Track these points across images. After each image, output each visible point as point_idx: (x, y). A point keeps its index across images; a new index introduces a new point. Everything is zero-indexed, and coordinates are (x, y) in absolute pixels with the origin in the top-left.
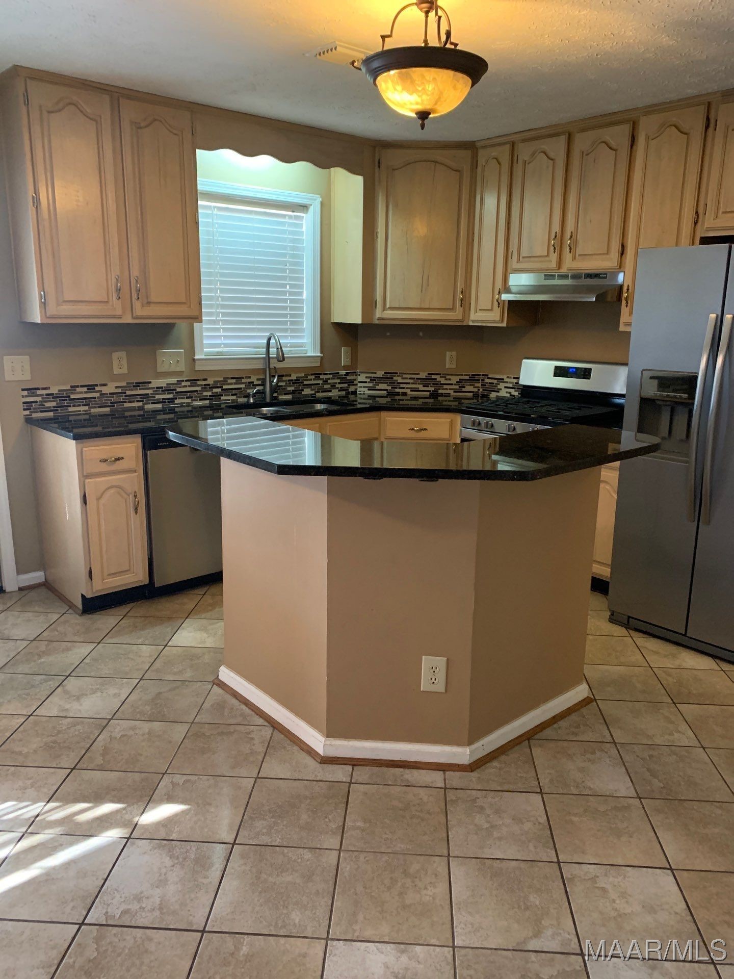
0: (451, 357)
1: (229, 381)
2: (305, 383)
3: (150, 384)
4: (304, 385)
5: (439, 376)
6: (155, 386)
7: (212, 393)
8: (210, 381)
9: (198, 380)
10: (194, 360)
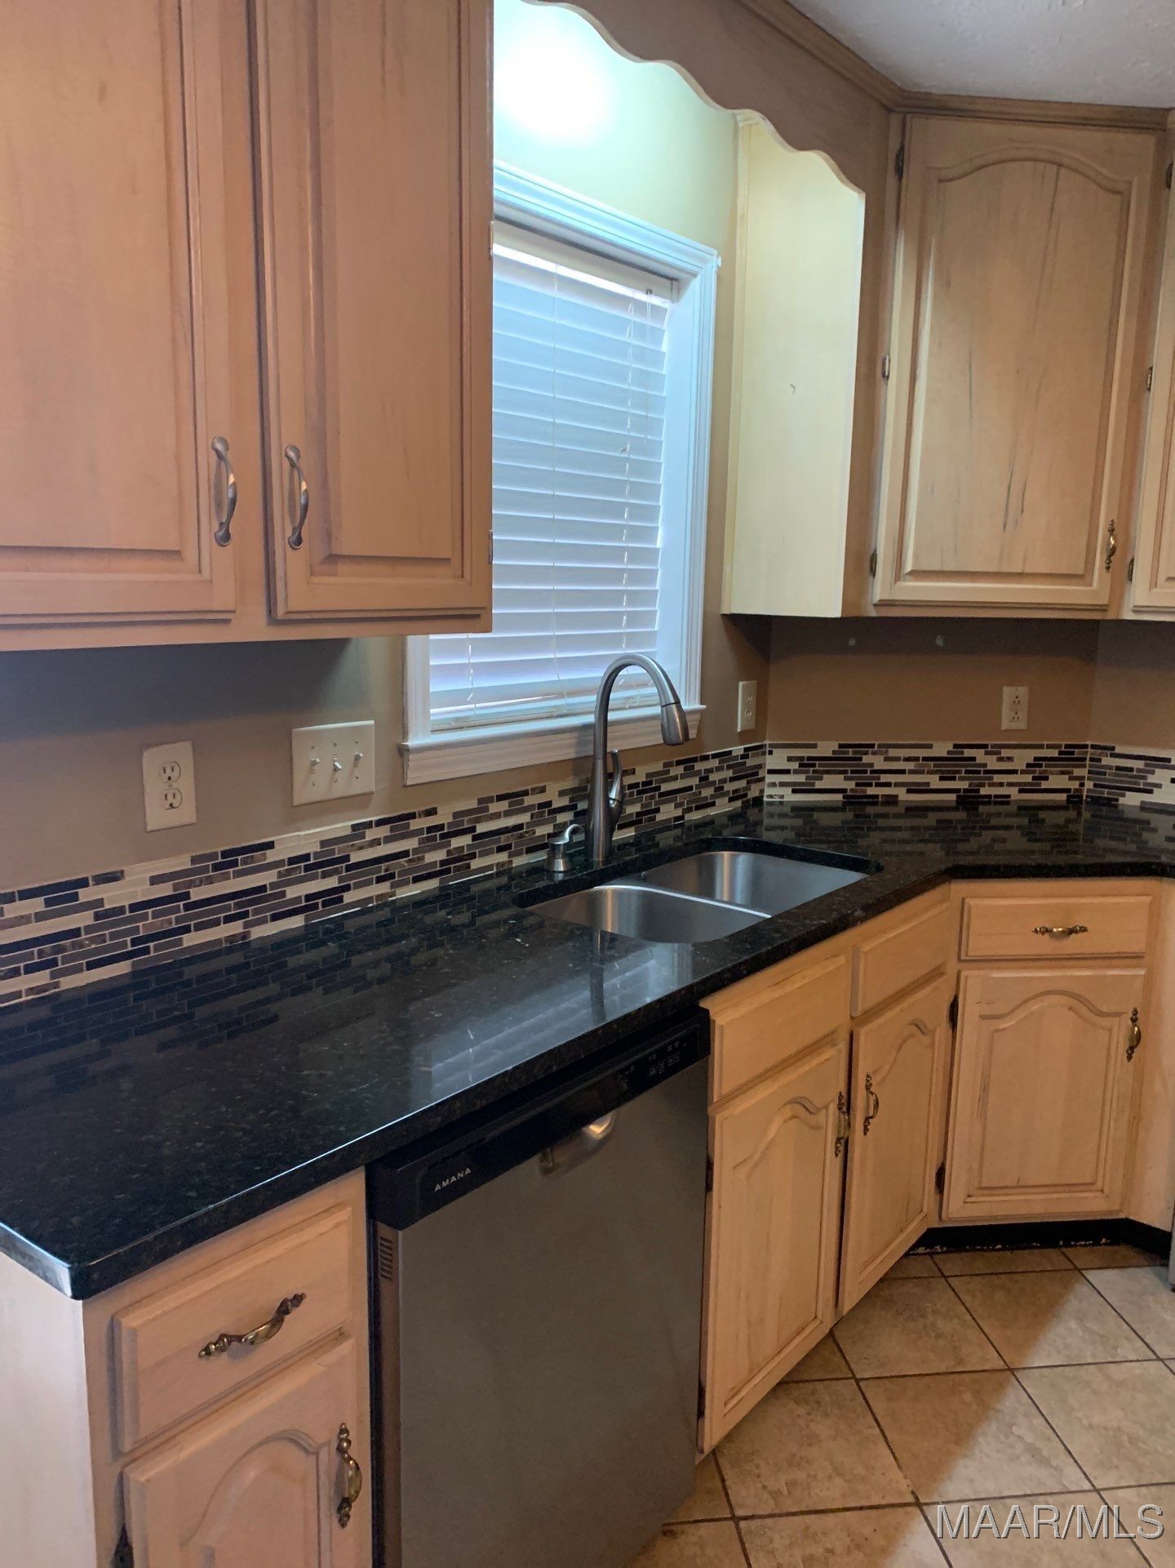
0: (1016, 702)
1: (494, 808)
2: (665, 787)
3: (268, 852)
4: (661, 795)
5: (983, 751)
6: (285, 856)
7: (449, 853)
8: (444, 817)
9: (412, 816)
10: (403, 751)
